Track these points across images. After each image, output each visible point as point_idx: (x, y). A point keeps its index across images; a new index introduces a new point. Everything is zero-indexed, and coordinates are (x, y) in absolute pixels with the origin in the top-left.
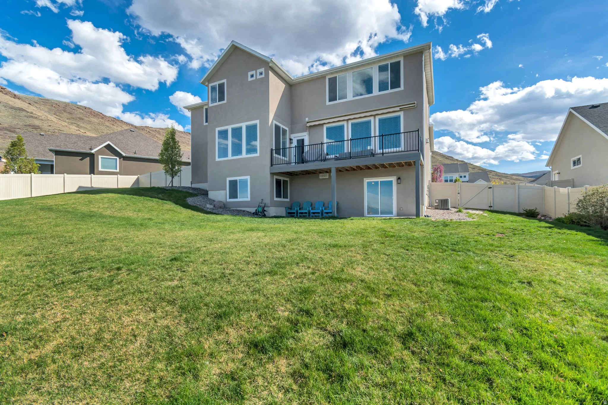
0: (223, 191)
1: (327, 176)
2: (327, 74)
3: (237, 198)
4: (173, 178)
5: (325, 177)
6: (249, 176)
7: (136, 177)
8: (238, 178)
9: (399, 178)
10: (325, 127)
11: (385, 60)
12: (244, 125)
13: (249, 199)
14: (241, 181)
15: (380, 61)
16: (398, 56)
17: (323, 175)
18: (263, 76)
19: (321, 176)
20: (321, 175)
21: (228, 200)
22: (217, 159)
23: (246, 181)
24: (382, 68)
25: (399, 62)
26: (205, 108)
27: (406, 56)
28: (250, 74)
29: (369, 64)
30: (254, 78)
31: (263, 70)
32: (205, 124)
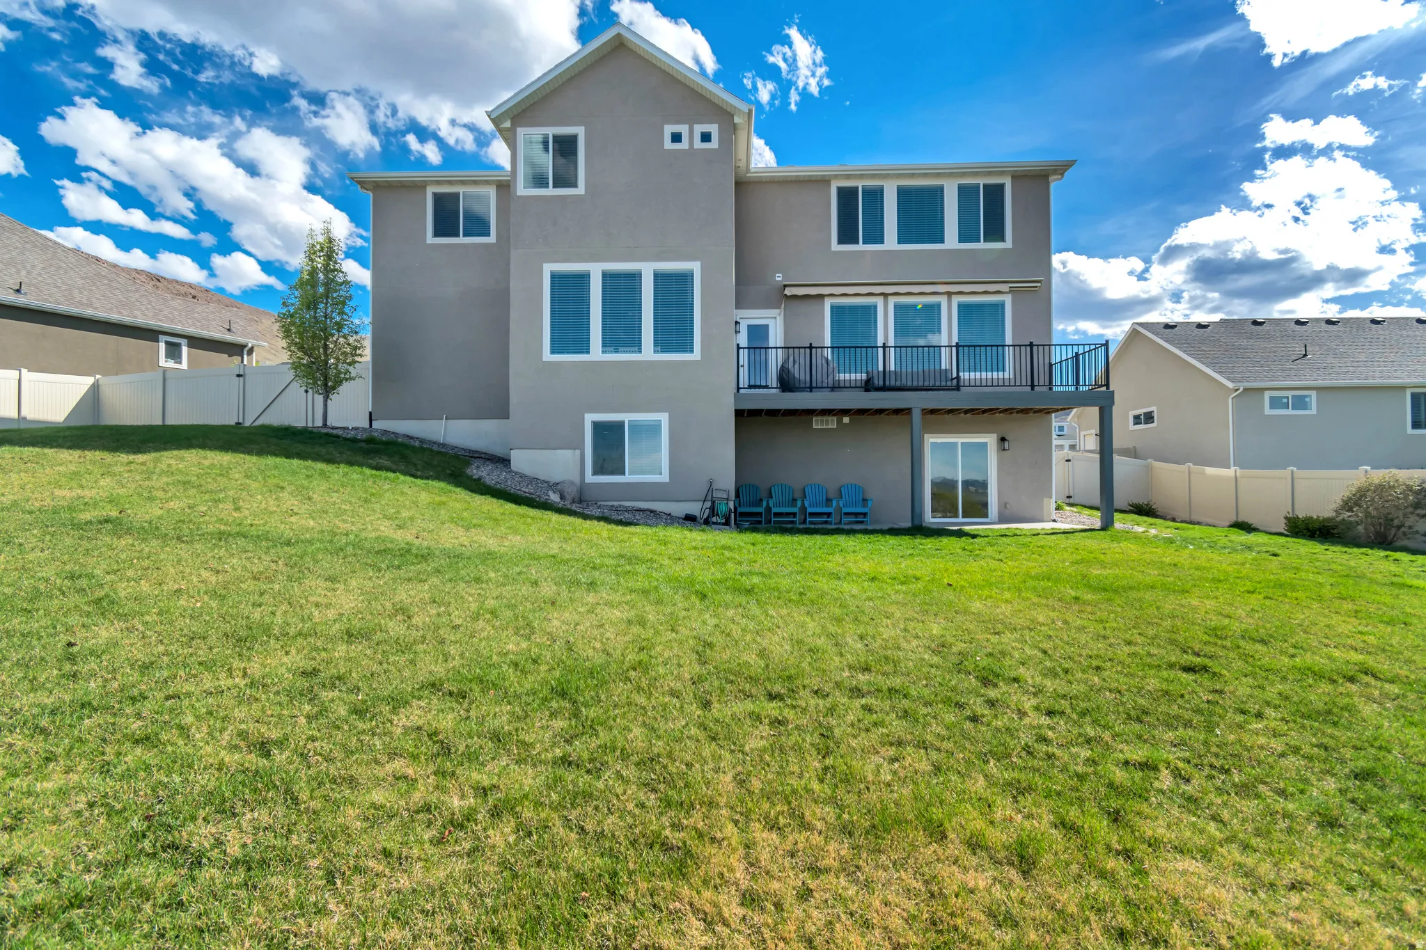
0: (570, 452)
1: (833, 424)
2: (836, 177)
3: (624, 473)
4: (326, 398)
5: (827, 424)
6: (666, 415)
7: (89, 381)
8: (626, 417)
9: (1003, 439)
10: (828, 303)
11: (976, 174)
12: (648, 270)
13: (665, 477)
14: (635, 426)
15: (963, 175)
16: (1002, 173)
17: (822, 421)
18: (714, 144)
19: (818, 424)
20: (817, 421)
21: (590, 478)
22: (548, 356)
23: (655, 428)
24: (966, 193)
25: (1001, 187)
26: (430, 190)
27: (1017, 177)
28: (669, 129)
29: (938, 175)
30: (684, 145)
31: (713, 129)
32: (430, 239)
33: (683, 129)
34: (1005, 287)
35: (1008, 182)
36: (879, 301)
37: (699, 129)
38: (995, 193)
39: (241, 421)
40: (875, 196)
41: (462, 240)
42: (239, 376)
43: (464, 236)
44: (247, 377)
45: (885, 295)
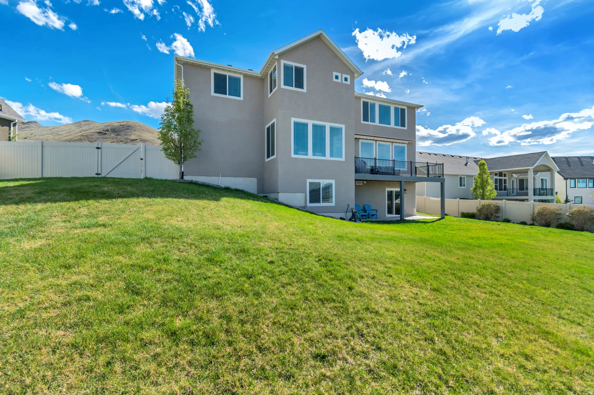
1: (361, 184)
3: (320, 202)
8: (320, 181)
9: (405, 190)
10: (360, 141)
11: (398, 105)
12: (328, 125)
13: (333, 204)
15: (395, 104)
16: (405, 105)
18: (348, 82)
19: (357, 183)
21: (309, 204)
24: (396, 109)
25: (404, 109)
26: (213, 71)
27: (408, 107)
28: (335, 74)
29: (390, 103)
30: (339, 81)
31: (348, 77)
32: (213, 93)
33: (339, 75)
34: (407, 142)
35: (406, 108)
36: (374, 142)
37: (344, 76)
38: (403, 111)
39: (99, 172)
40: (373, 106)
41: (227, 96)
42: (98, 148)
43: (229, 95)
44: (103, 149)
45: (376, 140)
